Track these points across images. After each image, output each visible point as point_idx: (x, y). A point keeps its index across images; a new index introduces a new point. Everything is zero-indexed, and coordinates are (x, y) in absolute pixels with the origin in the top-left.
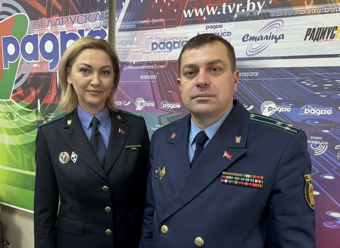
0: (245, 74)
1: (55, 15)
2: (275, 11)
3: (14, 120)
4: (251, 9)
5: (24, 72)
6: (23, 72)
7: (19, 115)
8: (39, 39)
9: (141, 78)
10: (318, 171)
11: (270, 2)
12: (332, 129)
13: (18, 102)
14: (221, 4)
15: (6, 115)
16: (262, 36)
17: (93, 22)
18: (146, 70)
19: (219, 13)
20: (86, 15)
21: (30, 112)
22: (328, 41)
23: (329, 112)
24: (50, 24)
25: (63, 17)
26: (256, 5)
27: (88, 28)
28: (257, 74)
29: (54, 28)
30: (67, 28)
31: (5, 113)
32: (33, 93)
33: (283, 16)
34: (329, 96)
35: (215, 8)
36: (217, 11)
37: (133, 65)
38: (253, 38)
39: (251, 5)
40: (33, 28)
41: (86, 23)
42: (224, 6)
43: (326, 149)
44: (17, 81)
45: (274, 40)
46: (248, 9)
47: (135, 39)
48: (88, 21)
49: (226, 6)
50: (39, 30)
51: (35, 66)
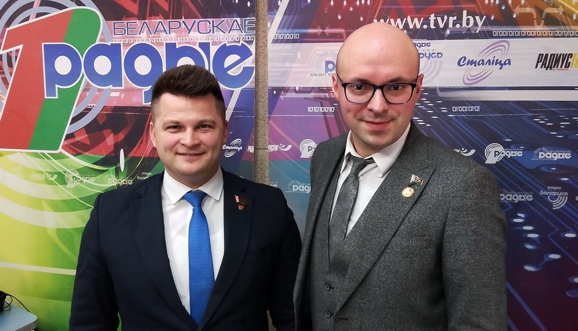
0: (463, 109)
1: (155, 15)
2: (499, 29)
3: (68, 186)
4: (468, 24)
5: (92, 105)
6: (89, 105)
7: (80, 178)
8: (124, 52)
9: (309, 110)
10: (557, 229)
11: (492, 18)
12: (572, 176)
13: (76, 154)
14: (428, 16)
15: (49, 176)
16: (483, 60)
17: (227, 32)
18: (316, 99)
19: (425, 27)
20: (213, 21)
21: (103, 171)
22: (562, 69)
23: (567, 156)
24: (145, 29)
25: (171, 20)
26: (475, 19)
27: (218, 40)
28: (477, 109)
29: (152, 37)
30: (179, 38)
31: (47, 174)
32: (110, 140)
33: (508, 37)
34: (566, 136)
35: (419, 20)
36: (422, 24)
37: (296, 91)
38: (471, 62)
39: (468, 20)
40: (112, 34)
41: (213, 33)
42: (432, 18)
43: (566, 201)
44: (75, 120)
45: (499, 66)
46: (464, 24)
47: (299, 55)
48: (217, 31)
49: (435, 18)
50: (122, 38)
51: (115, 95)
